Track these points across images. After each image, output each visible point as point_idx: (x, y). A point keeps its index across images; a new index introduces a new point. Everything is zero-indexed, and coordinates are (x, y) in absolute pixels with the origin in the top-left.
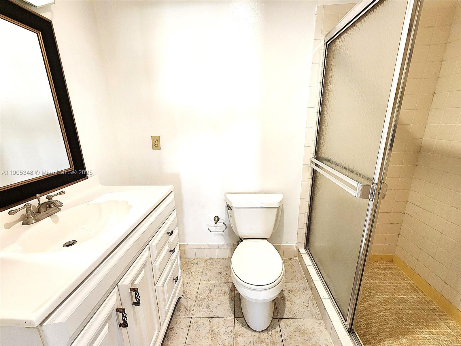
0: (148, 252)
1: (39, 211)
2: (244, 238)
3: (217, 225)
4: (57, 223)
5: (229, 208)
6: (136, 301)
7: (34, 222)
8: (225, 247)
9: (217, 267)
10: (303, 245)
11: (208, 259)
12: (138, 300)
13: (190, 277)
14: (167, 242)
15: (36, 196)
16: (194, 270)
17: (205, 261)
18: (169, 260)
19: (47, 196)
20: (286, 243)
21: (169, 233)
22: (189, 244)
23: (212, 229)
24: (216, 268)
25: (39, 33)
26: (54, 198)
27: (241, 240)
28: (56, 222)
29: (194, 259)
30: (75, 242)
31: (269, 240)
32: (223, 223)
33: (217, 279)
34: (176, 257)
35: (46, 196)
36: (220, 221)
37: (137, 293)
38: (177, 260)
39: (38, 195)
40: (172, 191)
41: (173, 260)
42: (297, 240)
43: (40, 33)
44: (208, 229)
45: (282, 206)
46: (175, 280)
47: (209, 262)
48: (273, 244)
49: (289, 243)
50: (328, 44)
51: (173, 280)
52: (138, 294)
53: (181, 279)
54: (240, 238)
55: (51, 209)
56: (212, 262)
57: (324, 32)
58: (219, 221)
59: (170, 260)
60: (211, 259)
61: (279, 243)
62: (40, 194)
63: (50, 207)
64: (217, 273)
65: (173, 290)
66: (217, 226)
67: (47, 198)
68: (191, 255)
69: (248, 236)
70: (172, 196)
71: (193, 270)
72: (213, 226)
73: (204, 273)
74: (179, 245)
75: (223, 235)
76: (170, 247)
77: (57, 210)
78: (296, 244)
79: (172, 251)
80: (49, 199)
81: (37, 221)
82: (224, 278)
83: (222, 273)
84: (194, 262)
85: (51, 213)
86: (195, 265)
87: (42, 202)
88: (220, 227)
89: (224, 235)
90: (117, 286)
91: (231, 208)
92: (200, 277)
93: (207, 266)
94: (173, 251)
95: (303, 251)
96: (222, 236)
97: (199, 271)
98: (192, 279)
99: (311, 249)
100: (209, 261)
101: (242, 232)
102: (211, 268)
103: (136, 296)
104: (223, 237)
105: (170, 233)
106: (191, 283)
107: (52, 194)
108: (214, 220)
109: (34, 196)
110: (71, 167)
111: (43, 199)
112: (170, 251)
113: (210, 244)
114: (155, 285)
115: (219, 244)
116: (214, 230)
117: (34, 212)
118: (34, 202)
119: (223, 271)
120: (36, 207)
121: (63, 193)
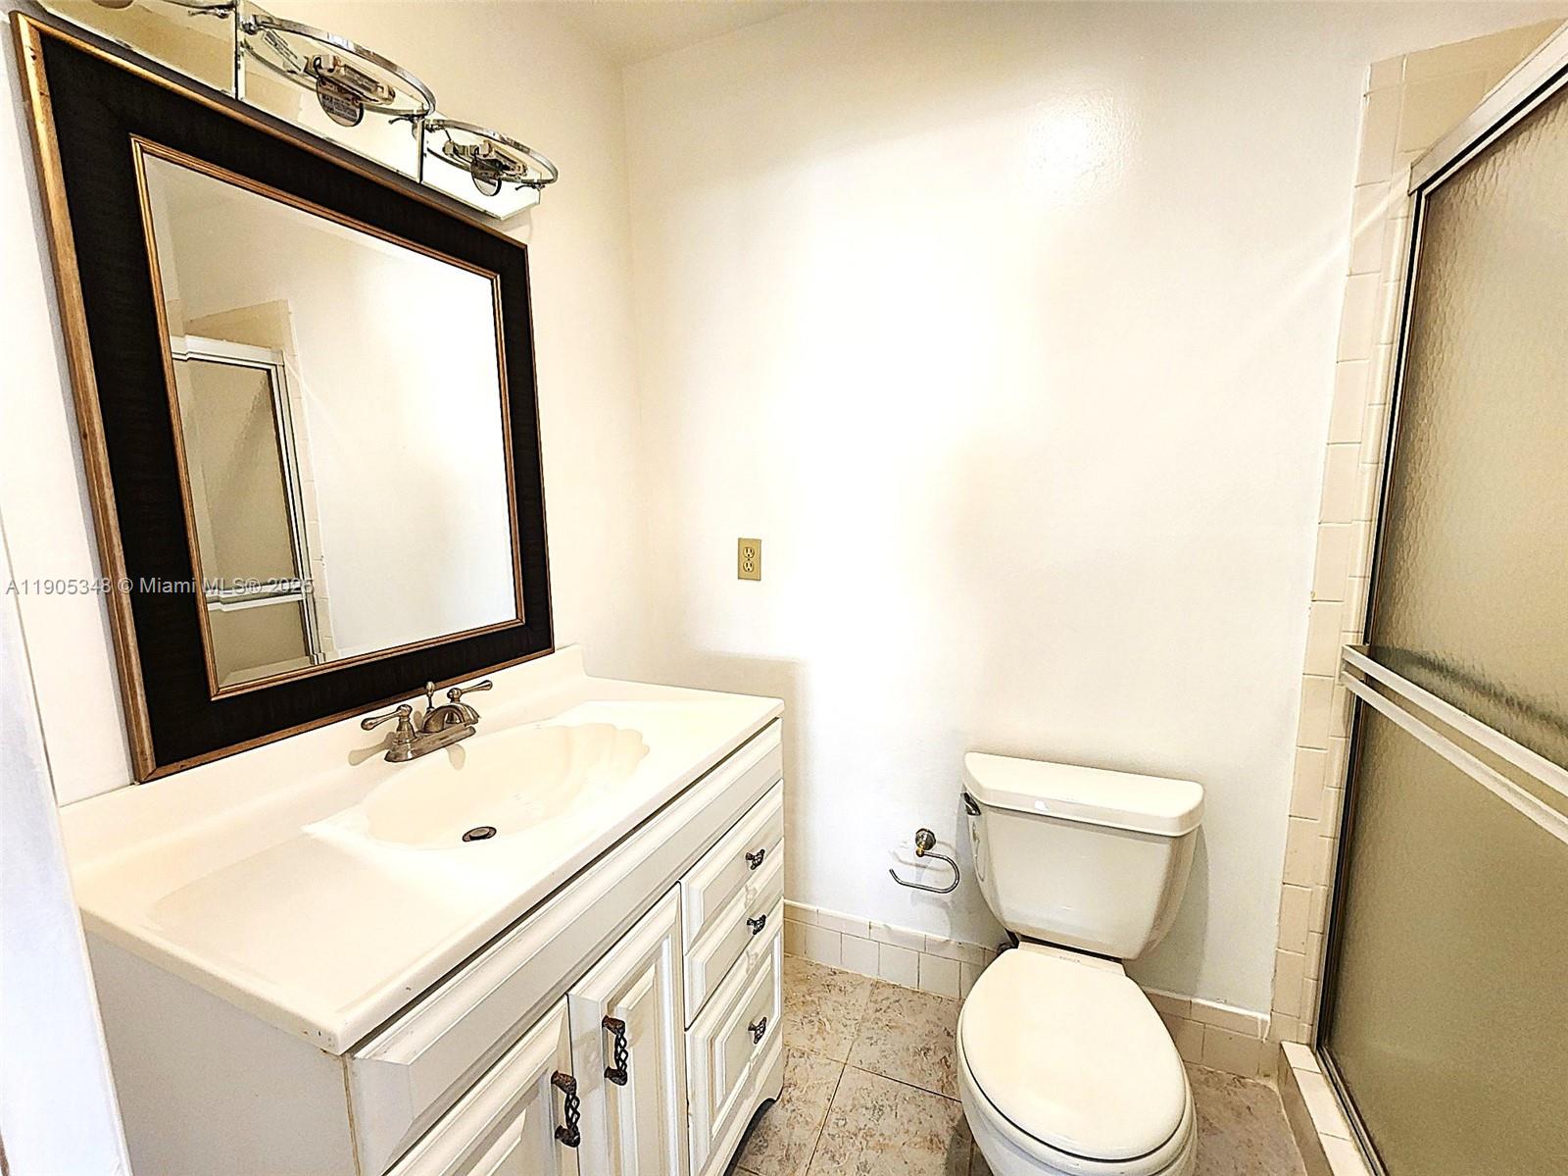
0: (673, 910)
1: (425, 729)
2: (1023, 936)
3: (922, 864)
4: (462, 766)
5: (972, 806)
6: (616, 1068)
7: (410, 756)
8: (951, 952)
9: (916, 1026)
10: (1307, 1028)
11: (883, 986)
12: (621, 1063)
13: (812, 1036)
14: (744, 889)
15: (425, 687)
16: (830, 1013)
17: (872, 993)
18: (744, 954)
19: (451, 691)
20: (1217, 1000)
21: (750, 857)
22: (821, 909)
23: (908, 874)
24: (908, 1028)
25: (496, 277)
26: (464, 699)
27: (1013, 940)
28: (459, 764)
29: (835, 973)
30: (493, 832)
31: (1133, 968)
32: (948, 860)
33: (909, 1071)
34: (770, 949)
35: (447, 690)
36: (936, 849)
37: (620, 1040)
38: (769, 957)
39: (430, 685)
40: (776, 719)
41: (757, 955)
42: (1273, 1000)
43: (498, 276)
44: (892, 872)
45: (1196, 832)
46: (757, 1030)
47: (888, 998)
48: (1150, 990)
49: (1232, 1005)
50: (1426, 192)
51: (750, 1029)
52: (622, 1043)
53: (780, 1036)
54: (1011, 934)
55: (455, 727)
56: (898, 1001)
57: (1407, 152)
58: (934, 850)
59: (747, 953)
60: (894, 986)
61: (1183, 993)
62: (434, 683)
63: (451, 720)
64: (911, 1050)
65: (747, 1067)
66: (924, 867)
67: (448, 696)
68: (824, 953)
69: (1043, 931)
70: (773, 735)
71: (827, 1009)
72: (911, 864)
73: (865, 1034)
74: (785, 905)
75: (944, 905)
76: (749, 907)
77: (464, 732)
78: (1268, 1018)
79: (755, 923)
80: (453, 700)
81: (419, 754)
82: (934, 1078)
83: (931, 1053)
84: (832, 981)
85: (451, 737)
86: (835, 996)
87: (436, 706)
88: (936, 873)
89: (950, 904)
90: (565, 998)
91: (976, 807)
92: (847, 1044)
93: (877, 1011)
94: (758, 925)
95: (1302, 1059)
96: (941, 910)
97: (848, 1022)
98: (819, 1044)
99: (1343, 1060)
100: (888, 992)
101: (1017, 909)
102: (893, 1024)
103: (616, 1048)
104: (944, 914)
105: (755, 860)
106: (813, 1056)
107: (461, 686)
108: (917, 840)
109: (420, 687)
110: (517, 618)
111: (441, 698)
112: (748, 922)
113: (893, 927)
114: (686, 1030)
115: (931, 935)
116: (912, 881)
117: (416, 730)
118: (418, 704)
119: (932, 1047)
120: (423, 715)
121: (488, 685)
